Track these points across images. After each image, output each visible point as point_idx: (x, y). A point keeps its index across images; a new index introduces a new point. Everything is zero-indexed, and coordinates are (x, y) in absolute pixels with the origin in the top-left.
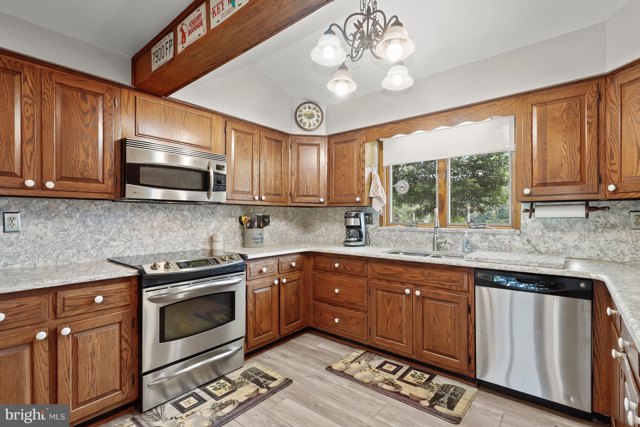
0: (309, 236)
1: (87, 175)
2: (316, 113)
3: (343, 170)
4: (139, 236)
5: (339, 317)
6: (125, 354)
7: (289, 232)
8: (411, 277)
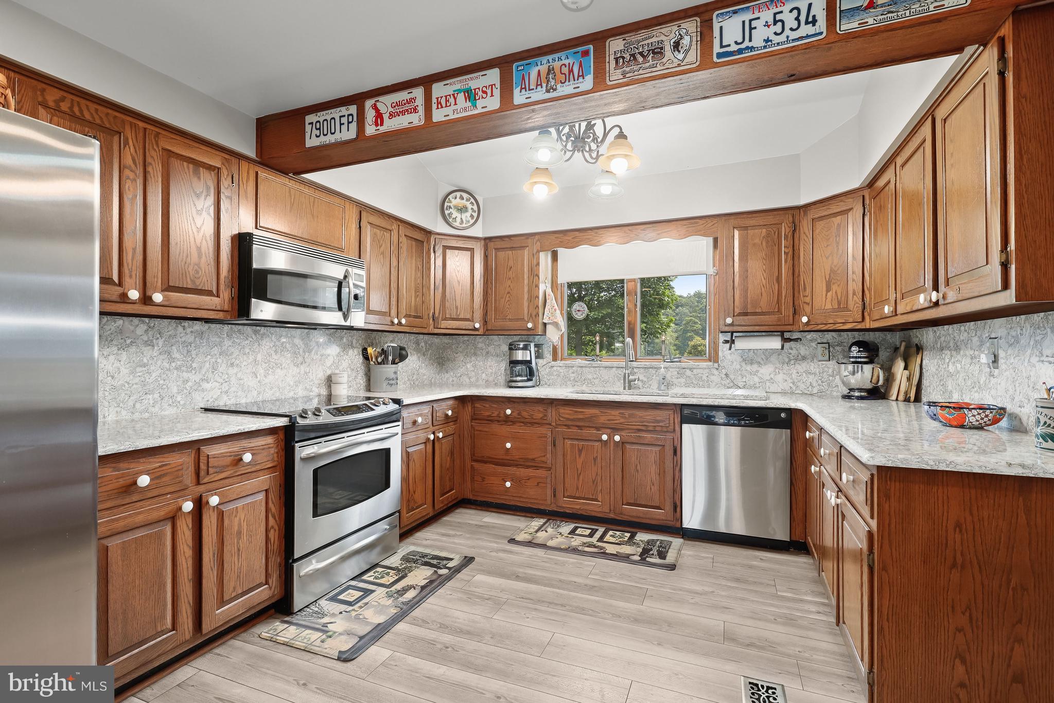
0: (447, 375)
1: (200, 285)
2: (470, 206)
3: (508, 286)
4: (239, 375)
5: (512, 480)
6: (271, 534)
7: (421, 371)
8: (609, 420)
